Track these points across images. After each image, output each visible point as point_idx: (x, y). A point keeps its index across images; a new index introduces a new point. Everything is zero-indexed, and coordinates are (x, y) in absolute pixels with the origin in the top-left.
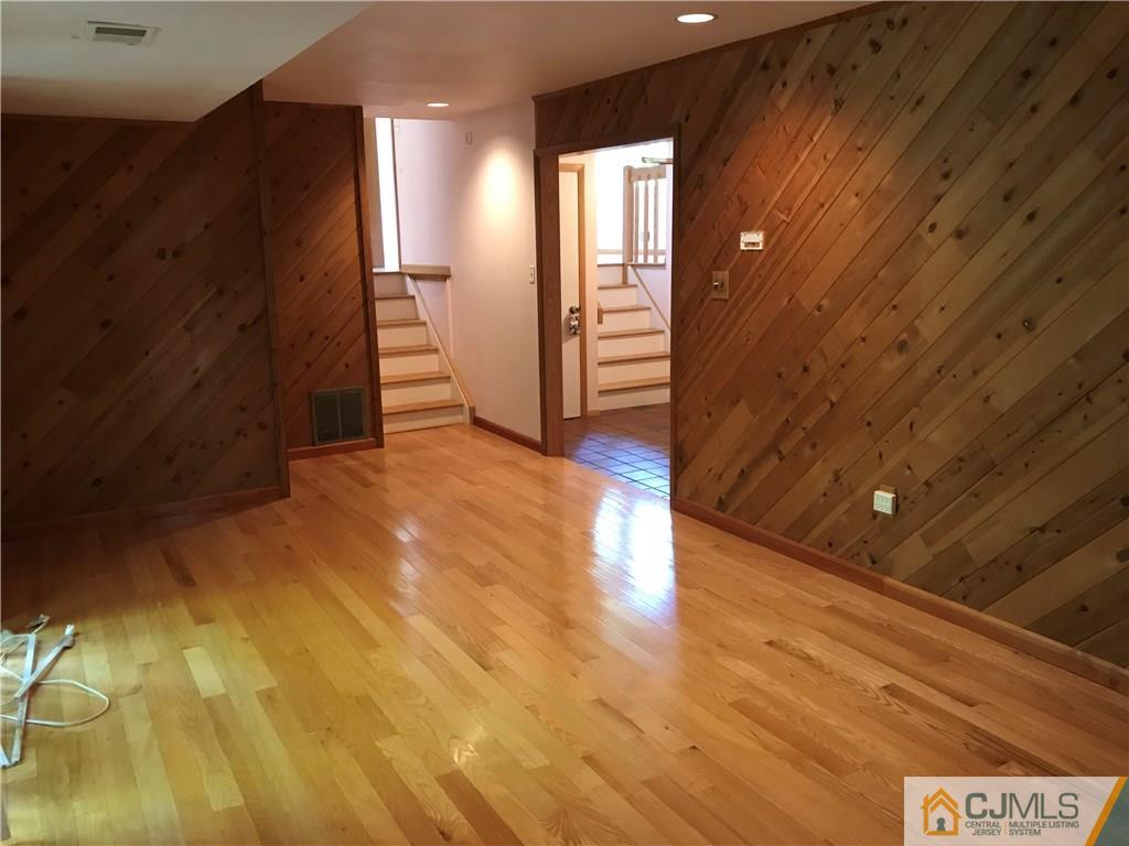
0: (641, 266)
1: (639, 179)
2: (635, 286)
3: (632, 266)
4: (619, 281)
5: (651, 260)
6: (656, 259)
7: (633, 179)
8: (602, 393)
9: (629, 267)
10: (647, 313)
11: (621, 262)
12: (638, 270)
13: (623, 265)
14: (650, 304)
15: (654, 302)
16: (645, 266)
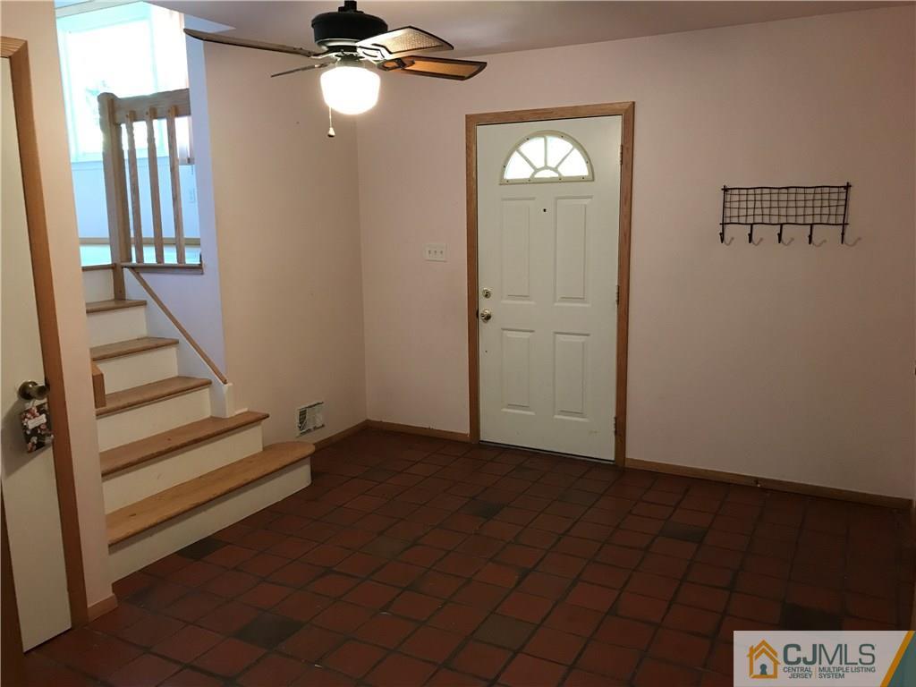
0: (150, 268)
1: (134, 117)
2: (143, 304)
3: (133, 268)
4: (109, 294)
5: (170, 257)
6: (181, 256)
7: (119, 115)
8: (115, 546)
9: (127, 273)
10: (172, 351)
11: (108, 261)
12: (144, 276)
13: (113, 267)
14: (177, 334)
15: (183, 331)
16: (161, 268)
